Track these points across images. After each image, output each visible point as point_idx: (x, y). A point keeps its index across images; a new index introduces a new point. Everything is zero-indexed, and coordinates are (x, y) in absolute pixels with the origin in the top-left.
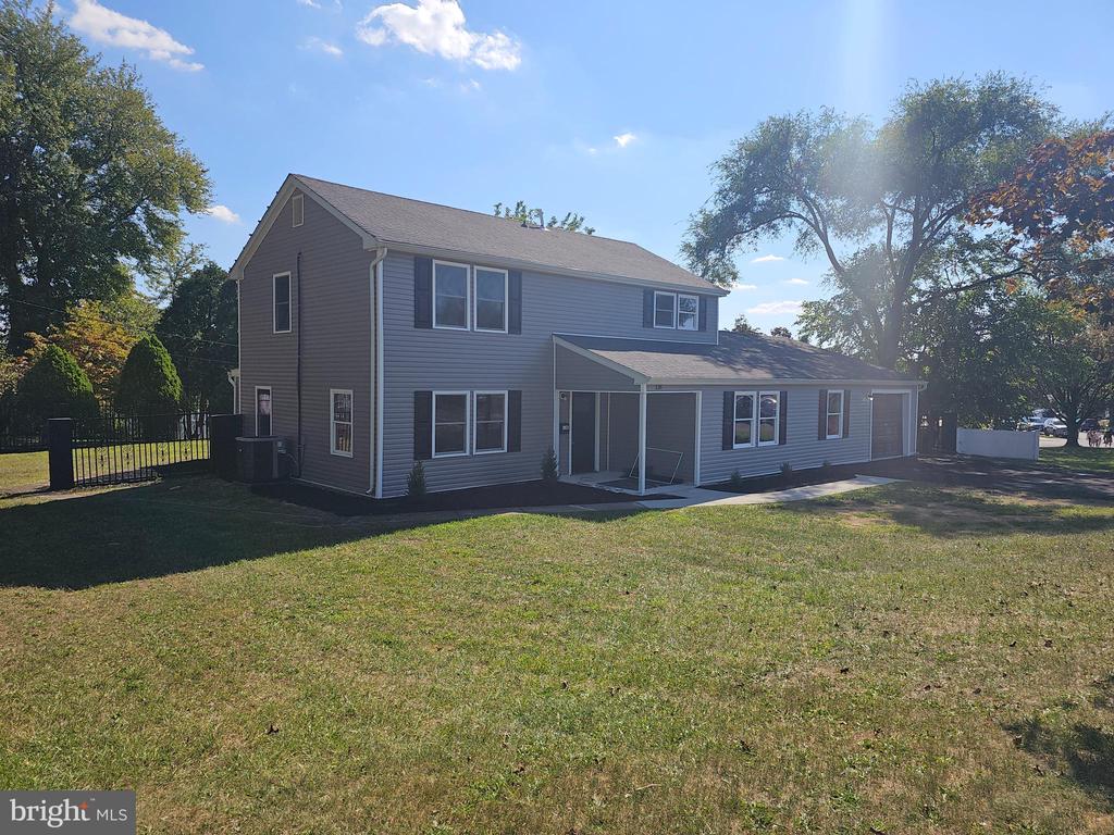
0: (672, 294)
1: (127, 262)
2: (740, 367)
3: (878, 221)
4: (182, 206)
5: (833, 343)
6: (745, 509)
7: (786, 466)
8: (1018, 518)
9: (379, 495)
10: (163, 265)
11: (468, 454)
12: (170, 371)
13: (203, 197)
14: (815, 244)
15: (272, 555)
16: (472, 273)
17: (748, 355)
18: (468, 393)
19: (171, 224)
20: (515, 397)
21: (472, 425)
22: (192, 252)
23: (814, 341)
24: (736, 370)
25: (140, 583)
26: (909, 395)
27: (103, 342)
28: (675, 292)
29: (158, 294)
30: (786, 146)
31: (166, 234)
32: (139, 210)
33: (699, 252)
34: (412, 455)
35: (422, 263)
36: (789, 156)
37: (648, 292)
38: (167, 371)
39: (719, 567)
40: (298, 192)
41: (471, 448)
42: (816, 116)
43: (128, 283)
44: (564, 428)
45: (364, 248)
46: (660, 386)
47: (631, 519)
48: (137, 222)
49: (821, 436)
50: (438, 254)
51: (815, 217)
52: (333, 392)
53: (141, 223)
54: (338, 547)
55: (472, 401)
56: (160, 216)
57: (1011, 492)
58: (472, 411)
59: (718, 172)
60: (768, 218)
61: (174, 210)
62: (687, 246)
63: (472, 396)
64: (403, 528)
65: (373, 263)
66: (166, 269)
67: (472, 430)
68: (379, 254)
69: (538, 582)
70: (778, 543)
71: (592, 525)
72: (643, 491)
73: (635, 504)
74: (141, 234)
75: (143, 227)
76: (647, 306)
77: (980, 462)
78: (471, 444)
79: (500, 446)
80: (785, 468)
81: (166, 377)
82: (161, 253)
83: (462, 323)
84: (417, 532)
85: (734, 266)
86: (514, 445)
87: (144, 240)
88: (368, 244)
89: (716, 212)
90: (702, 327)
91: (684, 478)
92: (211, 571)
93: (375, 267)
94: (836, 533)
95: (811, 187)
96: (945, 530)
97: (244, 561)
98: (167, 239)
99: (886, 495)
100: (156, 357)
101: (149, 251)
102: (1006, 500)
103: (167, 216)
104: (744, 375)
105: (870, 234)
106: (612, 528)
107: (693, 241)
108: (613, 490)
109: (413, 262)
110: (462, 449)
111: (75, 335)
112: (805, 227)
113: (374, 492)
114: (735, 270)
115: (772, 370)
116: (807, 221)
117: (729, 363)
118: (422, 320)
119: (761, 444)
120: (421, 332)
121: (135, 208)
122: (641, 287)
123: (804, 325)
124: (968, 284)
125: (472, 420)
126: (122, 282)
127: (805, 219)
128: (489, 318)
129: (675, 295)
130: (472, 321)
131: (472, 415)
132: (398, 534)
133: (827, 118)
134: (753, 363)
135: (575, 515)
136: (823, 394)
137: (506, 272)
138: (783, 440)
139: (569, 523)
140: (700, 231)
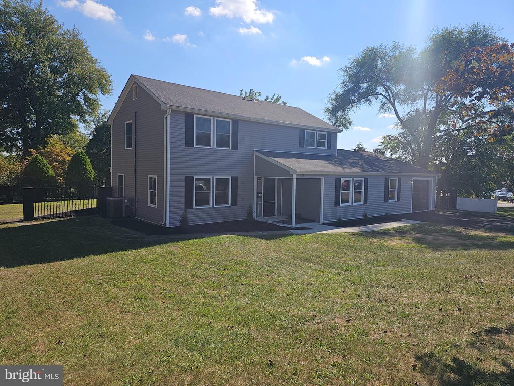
0: (314, 131)
1: (75, 117)
2: (347, 167)
3: (420, 97)
4: (99, 92)
5: (397, 156)
6: (341, 235)
7: (366, 214)
8: (476, 242)
9: (167, 225)
10: (92, 119)
11: (211, 206)
12: (89, 167)
13: (109, 88)
14: (389, 108)
15: (106, 253)
16: (214, 121)
17: (352, 161)
18: (211, 178)
19: (95, 100)
20: (235, 180)
21: (213, 193)
22: (105, 113)
23: (388, 154)
24: (343, 168)
25: (40, 265)
26: (433, 181)
27: (60, 154)
28: (315, 130)
29: (90, 132)
30: (375, 60)
31: (92, 105)
32: (81, 94)
33: (333, 112)
34: (184, 207)
35: (189, 116)
36: (376, 66)
37: (302, 130)
38: (88, 167)
39: (317, 264)
40: (135, 83)
41: (213, 204)
42: (390, 45)
43: (75, 127)
44: (259, 195)
45: (161, 109)
46: (303, 175)
47: (283, 239)
48: (80, 99)
49: (386, 200)
50: (197, 112)
51: (389, 95)
52: (149, 177)
53: (82, 100)
54: (139, 250)
55: (213, 182)
56: (90, 97)
57: (476, 228)
58: (213, 186)
59: (342, 73)
60: (366, 96)
61: (96, 94)
62: (328, 109)
63: (213, 179)
64: (172, 241)
65: (165, 116)
66: (93, 121)
67: (213, 195)
68: (168, 112)
69: (226, 269)
70: (351, 252)
71: (263, 241)
72: (294, 225)
73: (288, 232)
74: (81, 105)
75: (83, 102)
76: (301, 137)
77: (467, 214)
78: (213, 202)
79: (227, 203)
80: (366, 215)
81: (87, 170)
82: (90, 114)
83: (209, 145)
84: (179, 244)
85: (350, 118)
86: (234, 203)
87: (82, 108)
88: (163, 107)
89: (341, 93)
90: (329, 147)
91: (314, 219)
92: (75, 260)
93: (166, 118)
94: (382, 247)
95: (387, 80)
96: (436, 247)
97: (92, 256)
98: (92, 107)
99: (413, 229)
100: (83, 160)
101: (84, 112)
102: (473, 233)
103: (93, 97)
104: (347, 170)
105: (417, 103)
106: (272, 243)
107: (330, 106)
108: (280, 224)
109: (184, 115)
110: (208, 204)
111: (49, 150)
112: (384, 100)
113: (165, 223)
114: (351, 120)
115: (362, 168)
116: (386, 97)
117: (341, 165)
118: (189, 143)
119: (354, 204)
120: (189, 149)
121: (78, 93)
122: (298, 128)
123: (383, 146)
124: (465, 127)
125: (213, 191)
126: (73, 127)
127: (384, 96)
128: (222, 142)
129: (315, 132)
130: (214, 144)
131: (213, 188)
132: (170, 244)
133: (395, 47)
134: (353, 165)
135: (257, 237)
136: (387, 180)
137: (231, 120)
138: (366, 201)
139: (253, 240)
140: (334, 102)
